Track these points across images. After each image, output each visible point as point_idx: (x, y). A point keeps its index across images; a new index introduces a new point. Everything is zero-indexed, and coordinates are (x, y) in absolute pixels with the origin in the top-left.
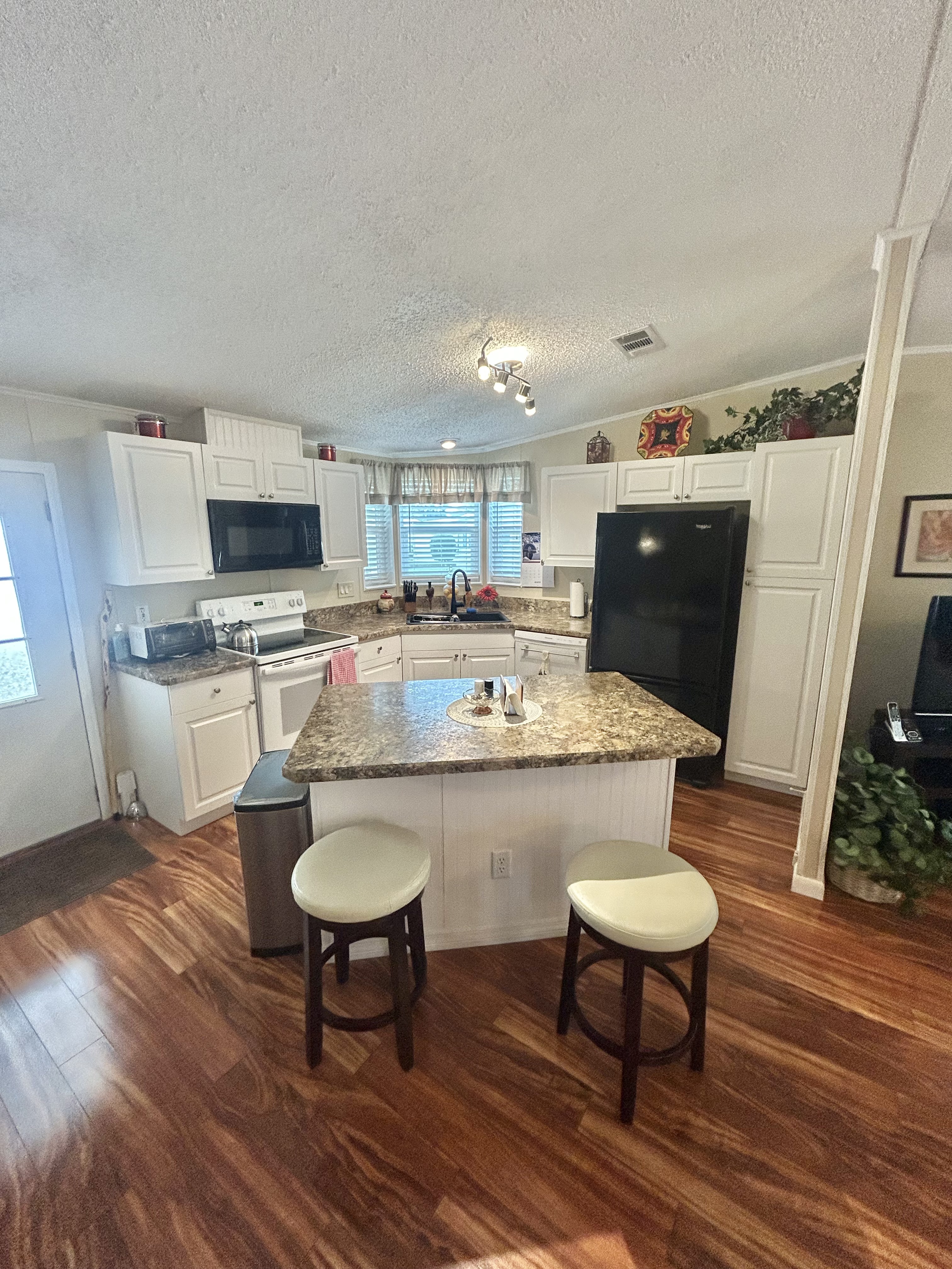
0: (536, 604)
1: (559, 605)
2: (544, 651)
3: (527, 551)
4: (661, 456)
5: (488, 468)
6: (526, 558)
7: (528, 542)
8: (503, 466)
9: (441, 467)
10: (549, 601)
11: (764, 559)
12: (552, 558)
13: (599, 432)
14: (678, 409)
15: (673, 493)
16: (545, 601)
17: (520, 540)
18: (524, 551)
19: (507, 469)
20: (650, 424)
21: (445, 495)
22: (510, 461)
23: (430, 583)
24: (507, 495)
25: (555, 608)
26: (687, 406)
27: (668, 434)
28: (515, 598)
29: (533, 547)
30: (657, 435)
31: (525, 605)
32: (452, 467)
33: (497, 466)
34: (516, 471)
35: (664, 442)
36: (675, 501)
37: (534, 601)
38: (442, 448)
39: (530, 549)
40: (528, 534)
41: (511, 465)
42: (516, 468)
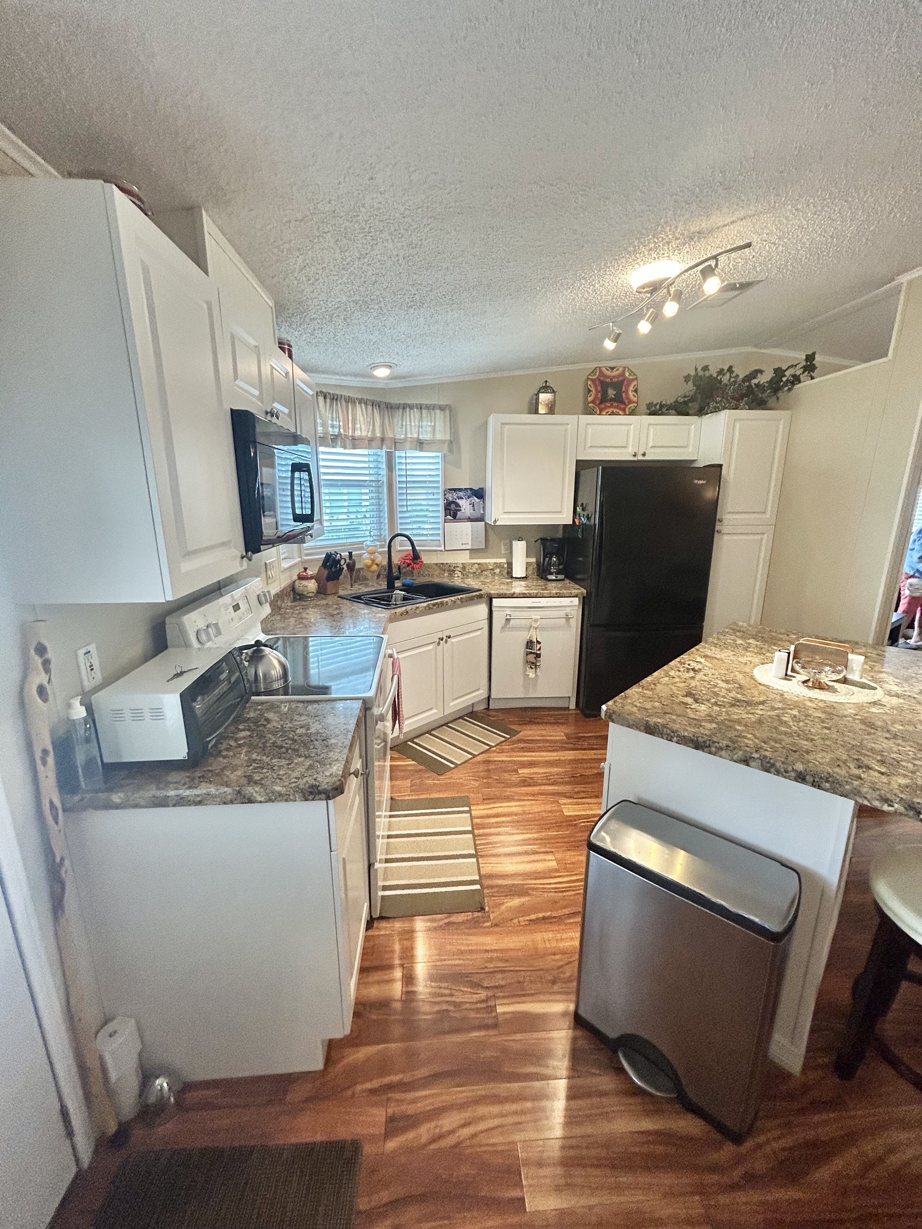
0: (464, 568)
1: (491, 567)
2: (534, 617)
3: (450, 510)
4: (613, 414)
5: (398, 408)
6: (449, 517)
7: (450, 499)
8: (420, 407)
9: (349, 400)
10: (479, 564)
11: (730, 510)
12: (506, 516)
13: (546, 382)
14: (621, 369)
15: (631, 450)
16: (474, 564)
17: (441, 496)
18: (446, 509)
19: (424, 411)
20: (595, 379)
21: (354, 438)
22: (428, 402)
23: (350, 553)
24: (423, 443)
25: (486, 570)
26: (629, 367)
27: (615, 392)
28: (436, 564)
29: (457, 505)
30: (605, 393)
31: (450, 571)
32: (361, 401)
33: (411, 407)
34: (438, 416)
35: (611, 400)
36: (632, 458)
37: (461, 566)
38: (374, 377)
39: (453, 506)
40: (450, 490)
41: (430, 408)
42: (438, 412)
